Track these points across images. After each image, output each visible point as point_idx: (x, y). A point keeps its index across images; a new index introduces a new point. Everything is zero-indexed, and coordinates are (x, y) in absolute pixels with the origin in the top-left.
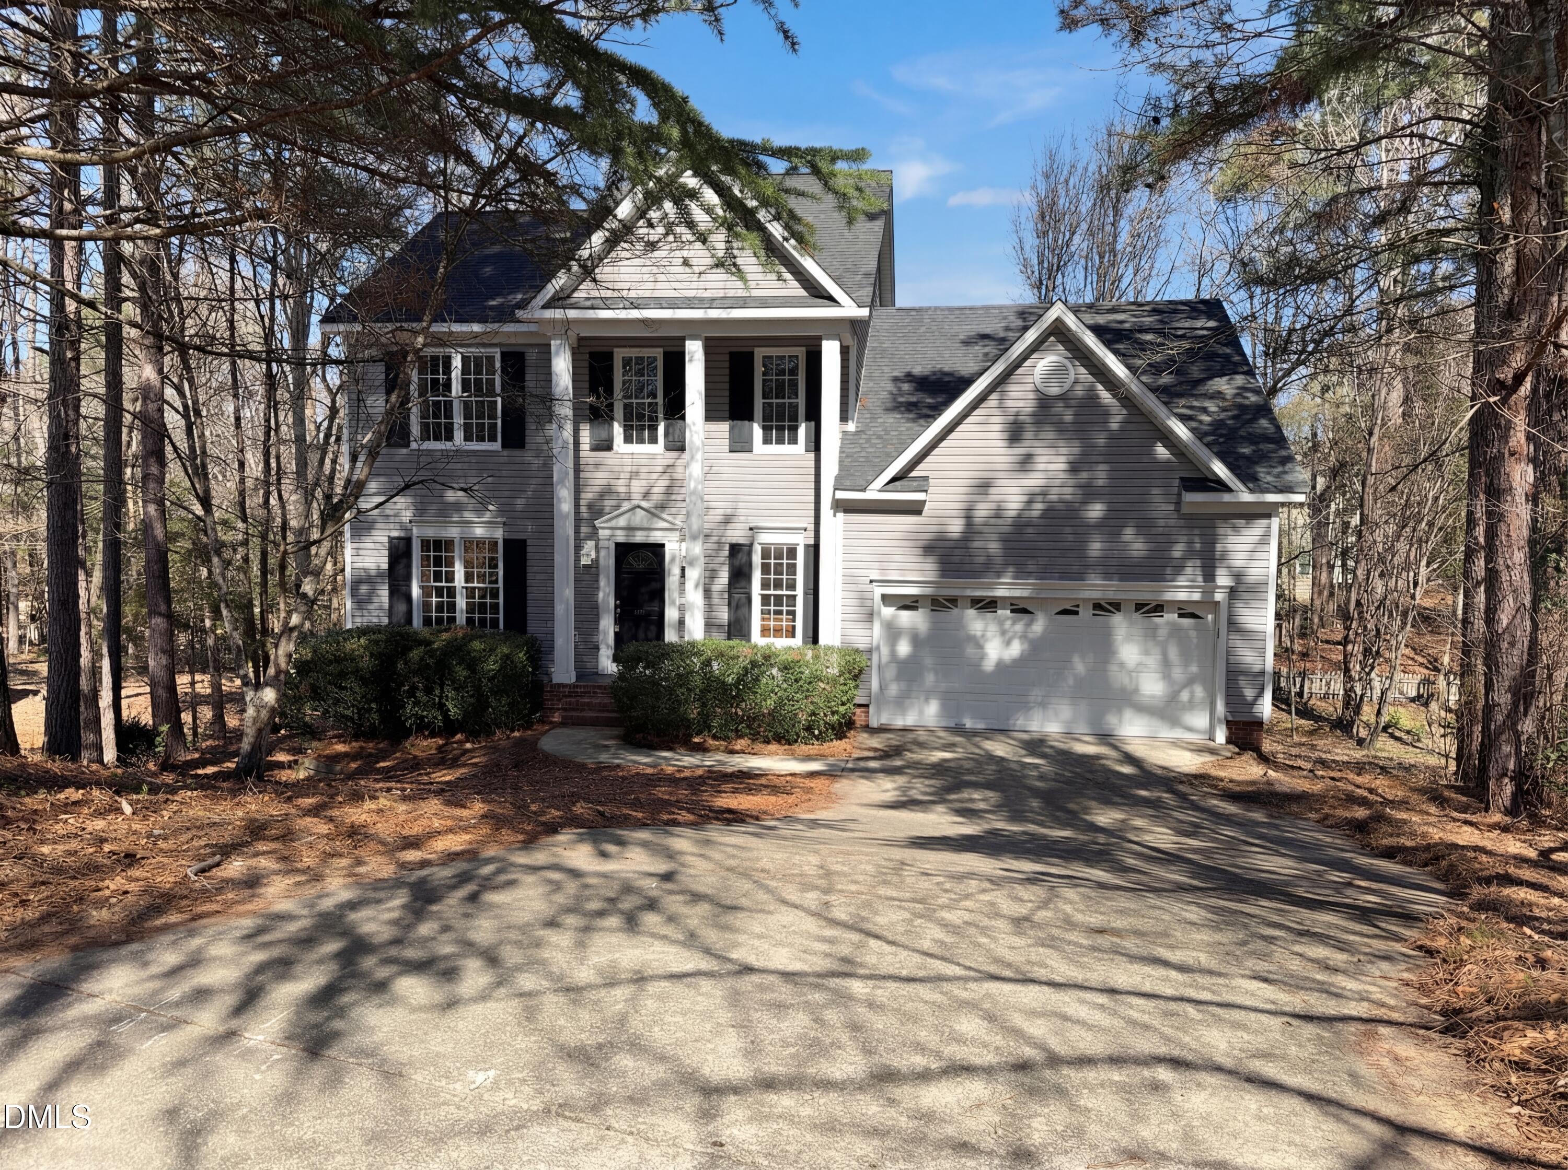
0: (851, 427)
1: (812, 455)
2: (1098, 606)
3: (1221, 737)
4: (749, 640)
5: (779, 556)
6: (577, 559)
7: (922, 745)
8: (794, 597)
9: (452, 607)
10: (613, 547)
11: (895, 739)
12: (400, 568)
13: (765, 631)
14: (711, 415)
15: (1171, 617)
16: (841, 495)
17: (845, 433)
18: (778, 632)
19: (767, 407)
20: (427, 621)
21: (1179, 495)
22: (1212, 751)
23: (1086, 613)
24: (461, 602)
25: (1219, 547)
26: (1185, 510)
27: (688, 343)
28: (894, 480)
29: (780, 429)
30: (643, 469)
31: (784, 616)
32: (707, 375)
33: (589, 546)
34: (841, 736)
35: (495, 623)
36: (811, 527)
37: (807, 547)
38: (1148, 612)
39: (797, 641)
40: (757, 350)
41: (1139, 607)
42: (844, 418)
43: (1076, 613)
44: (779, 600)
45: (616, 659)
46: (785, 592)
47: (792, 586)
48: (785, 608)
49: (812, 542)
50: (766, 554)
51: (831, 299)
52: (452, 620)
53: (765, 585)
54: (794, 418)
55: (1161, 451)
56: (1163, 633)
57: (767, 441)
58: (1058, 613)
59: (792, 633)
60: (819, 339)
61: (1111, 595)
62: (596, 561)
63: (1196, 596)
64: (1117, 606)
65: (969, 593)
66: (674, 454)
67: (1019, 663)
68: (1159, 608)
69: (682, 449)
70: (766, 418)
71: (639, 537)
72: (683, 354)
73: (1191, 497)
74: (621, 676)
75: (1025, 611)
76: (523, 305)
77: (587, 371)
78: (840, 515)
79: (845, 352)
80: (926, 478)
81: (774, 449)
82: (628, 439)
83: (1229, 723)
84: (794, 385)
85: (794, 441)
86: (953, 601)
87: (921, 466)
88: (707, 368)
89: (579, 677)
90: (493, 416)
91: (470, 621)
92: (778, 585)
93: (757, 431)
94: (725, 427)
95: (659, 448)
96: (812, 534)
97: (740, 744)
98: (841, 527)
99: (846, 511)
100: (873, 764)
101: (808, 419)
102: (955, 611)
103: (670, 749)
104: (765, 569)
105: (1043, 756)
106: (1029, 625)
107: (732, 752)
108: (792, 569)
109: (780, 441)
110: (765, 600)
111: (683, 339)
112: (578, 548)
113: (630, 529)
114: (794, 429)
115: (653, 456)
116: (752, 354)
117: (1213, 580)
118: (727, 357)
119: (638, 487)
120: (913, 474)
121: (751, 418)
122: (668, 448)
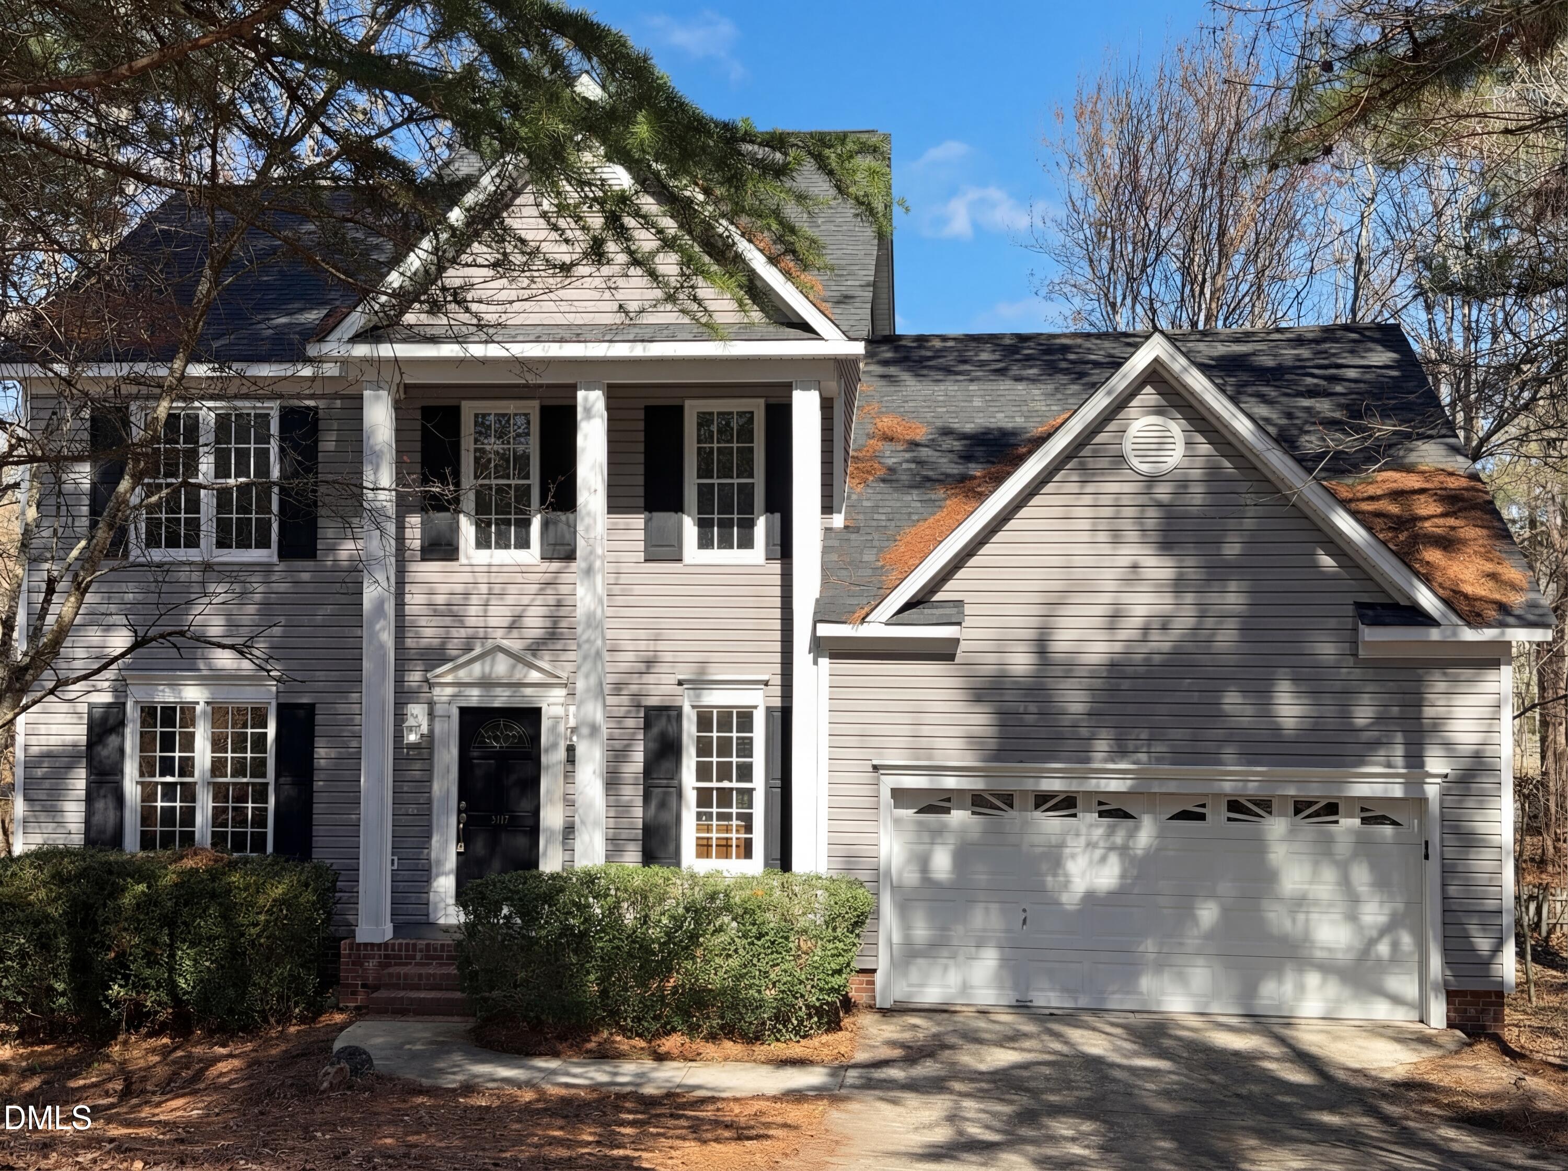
0: (838, 520)
1: (776, 567)
2: (1235, 806)
3: (1438, 1013)
4: (678, 864)
5: (725, 724)
6: (399, 736)
7: (974, 1038)
8: (750, 791)
9: (189, 816)
10: (455, 713)
11: (925, 1027)
12: (106, 752)
13: (704, 849)
14: (616, 505)
15: (1349, 823)
16: (825, 630)
17: (828, 530)
18: (724, 849)
19: (705, 494)
20: (147, 841)
21: (1355, 630)
22: (1425, 1041)
23: (1217, 816)
24: (205, 806)
25: (1428, 712)
26: (1362, 653)
27: (581, 394)
28: (908, 606)
29: (725, 525)
30: (512, 589)
31: (734, 822)
32: (610, 442)
33: (417, 713)
34: (834, 1025)
35: (259, 843)
36: (777, 680)
37: (769, 710)
38: (1317, 814)
39: (755, 866)
40: (688, 404)
41: (1299, 807)
42: (828, 508)
43: (1201, 817)
44: (725, 796)
45: (461, 898)
46: (735, 784)
47: (746, 772)
48: (734, 810)
49: (777, 702)
50: (704, 722)
51: (805, 328)
52: (188, 838)
53: (703, 772)
54: (747, 507)
55: (1327, 561)
56: (1343, 847)
57: (705, 543)
58: (1171, 818)
59: (747, 851)
60: (788, 388)
61: (1253, 788)
62: (429, 739)
63: (1397, 791)
64: (1265, 805)
65: (1030, 785)
66: (555, 566)
67: (1115, 898)
68: (1332, 809)
69: (570, 556)
70: (704, 506)
71: (501, 699)
72: (573, 409)
73: (1370, 634)
74: (469, 929)
75: (1121, 814)
76: (321, 333)
77: (418, 435)
78: (824, 662)
79: (827, 406)
80: (959, 604)
81: (717, 556)
82: (482, 542)
83: (1451, 996)
84: (747, 456)
85: (747, 543)
86: (1008, 800)
87: (949, 585)
88: (611, 431)
89: (398, 929)
90: (264, 507)
91: (218, 839)
92: (724, 772)
93: (690, 529)
94: (638, 521)
95: (532, 555)
96: (778, 691)
97: (671, 1043)
98: (825, 681)
99: (834, 656)
100: (895, 1073)
101: (770, 509)
102: (1012, 813)
103: (555, 1054)
104: (703, 748)
105: (1162, 1054)
106: (1131, 835)
107: (660, 1058)
108: (746, 747)
109: (726, 543)
110: (704, 797)
111: (573, 389)
112: (400, 717)
113: (486, 683)
114: (748, 526)
115: (524, 570)
116: (679, 410)
117: (1422, 765)
118: (641, 415)
119: (499, 615)
120: (938, 597)
121: (678, 507)
122: (546, 557)
